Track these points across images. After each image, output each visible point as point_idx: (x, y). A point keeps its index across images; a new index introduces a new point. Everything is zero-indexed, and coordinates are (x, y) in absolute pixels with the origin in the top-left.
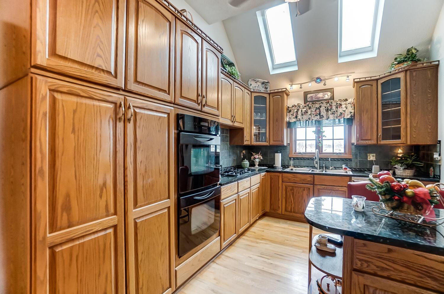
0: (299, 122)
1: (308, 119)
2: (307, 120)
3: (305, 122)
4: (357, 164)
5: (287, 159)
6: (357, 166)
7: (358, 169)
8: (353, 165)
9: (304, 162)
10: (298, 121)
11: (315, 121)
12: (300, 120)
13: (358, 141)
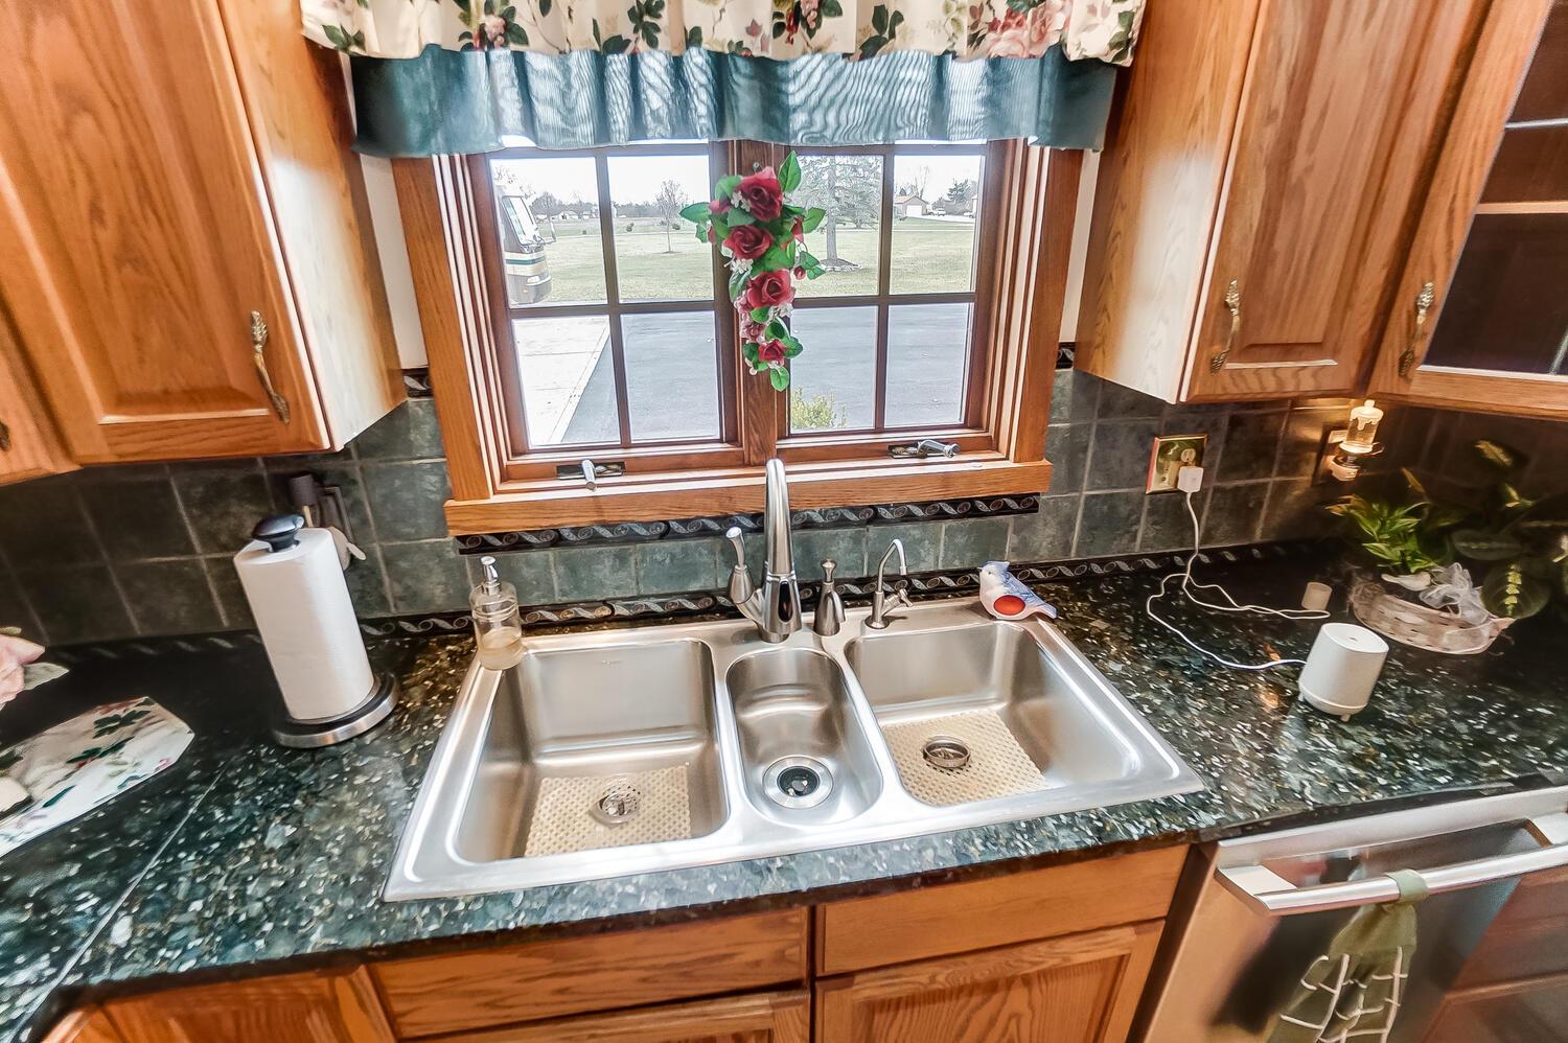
0: (502, 57)
1: (626, 29)
2: (617, 44)
3: (580, 63)
4: (1072, 529)
5: (437, 553)
6: (1067, 547)
7: (1071, 565)
8: (1044, 540)
9: (622, 559)
10: (484, 41)
11: (719, 63)
12: (512, 32)
13: (1214, 366)
